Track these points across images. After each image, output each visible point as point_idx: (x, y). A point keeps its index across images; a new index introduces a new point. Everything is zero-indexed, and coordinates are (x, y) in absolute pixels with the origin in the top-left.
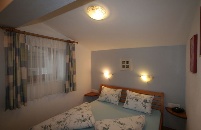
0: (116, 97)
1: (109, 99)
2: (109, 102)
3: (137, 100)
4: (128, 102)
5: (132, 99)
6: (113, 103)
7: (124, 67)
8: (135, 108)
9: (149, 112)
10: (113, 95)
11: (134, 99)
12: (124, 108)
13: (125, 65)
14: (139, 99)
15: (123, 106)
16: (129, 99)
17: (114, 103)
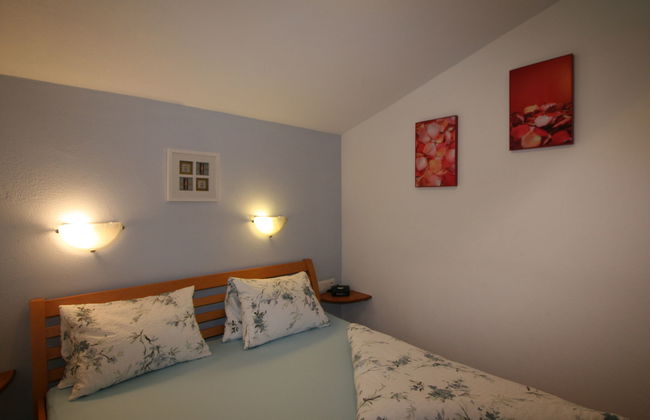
0: (193, 326)
1: (165, 350)
3: (287, 297)
4: (265, 319)
5: (273, 302)
7: (185, 185)
8: (292, 325)
10: (177, 324)
11: (280, 299)
12: (249, 348)
14: (294, 294)
15: (246, 345)
16: (263, 308)
17: (194, 355)
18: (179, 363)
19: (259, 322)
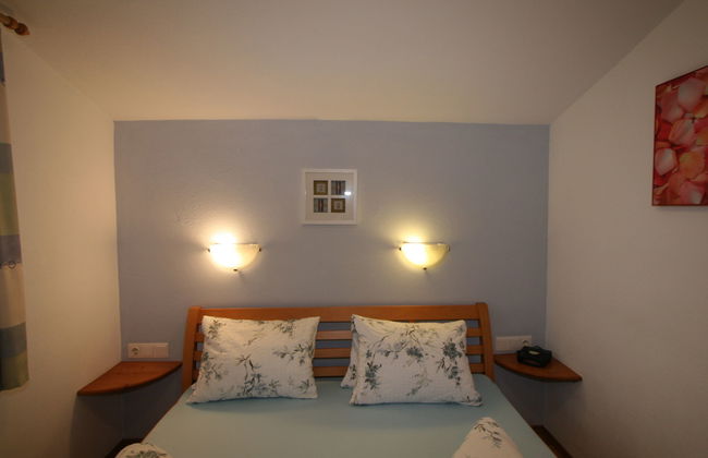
0: (302, 361)
1: (266, 381)
2: (265, 394)
3: (415, 353)
4: (378, 374)
5: (392, 355)
6: (290, 398)
7: (320, 206)
8: (414, 391)
9: (474, 395)
10: (283, 355)
11: (403, 354)
12: (355, 405)
13: (329, 196)
14: (426, 350)
15: (352, 400)
16: (378, 359)
17: (296, 393)
18: (281, 397)
19: (371, 377)
